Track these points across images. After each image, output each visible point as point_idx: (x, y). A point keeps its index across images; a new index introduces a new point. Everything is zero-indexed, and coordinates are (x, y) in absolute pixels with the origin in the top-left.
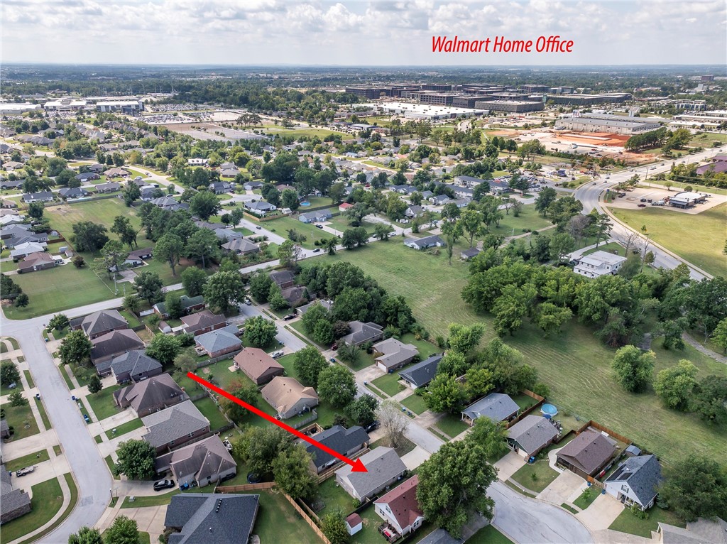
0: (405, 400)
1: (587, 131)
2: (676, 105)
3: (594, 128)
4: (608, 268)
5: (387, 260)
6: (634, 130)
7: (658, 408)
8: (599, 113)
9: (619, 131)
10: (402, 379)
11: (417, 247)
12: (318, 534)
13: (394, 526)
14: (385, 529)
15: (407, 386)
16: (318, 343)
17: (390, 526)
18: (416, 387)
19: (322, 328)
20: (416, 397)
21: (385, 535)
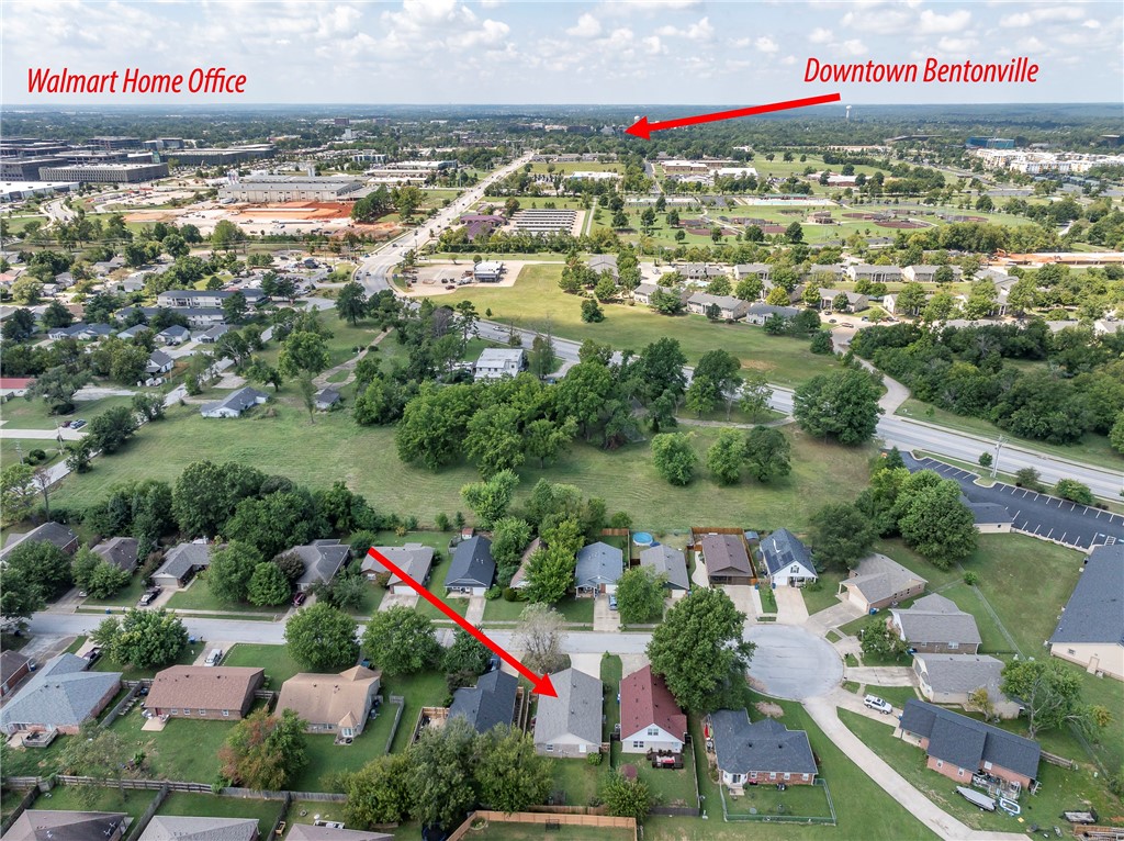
0: (485, 614)
1: (272, 201)
2: (353, 157)
3: (283, 196)
4: (513, 366)
5: (204, 448)
6: (339, 194)
7: (717, 490)
8: (262, 174)
9: (320, 198)
10: (449, 591)
11: (233, 413)
12: (601, 825)
13: (665, 749)
14: (659, 759)
15: (467, 596)
16: (268, 607)
17: (661, 753)
18: (484, 590)
19: (269, 578)
20: (492, 603)
21: (667, 766)
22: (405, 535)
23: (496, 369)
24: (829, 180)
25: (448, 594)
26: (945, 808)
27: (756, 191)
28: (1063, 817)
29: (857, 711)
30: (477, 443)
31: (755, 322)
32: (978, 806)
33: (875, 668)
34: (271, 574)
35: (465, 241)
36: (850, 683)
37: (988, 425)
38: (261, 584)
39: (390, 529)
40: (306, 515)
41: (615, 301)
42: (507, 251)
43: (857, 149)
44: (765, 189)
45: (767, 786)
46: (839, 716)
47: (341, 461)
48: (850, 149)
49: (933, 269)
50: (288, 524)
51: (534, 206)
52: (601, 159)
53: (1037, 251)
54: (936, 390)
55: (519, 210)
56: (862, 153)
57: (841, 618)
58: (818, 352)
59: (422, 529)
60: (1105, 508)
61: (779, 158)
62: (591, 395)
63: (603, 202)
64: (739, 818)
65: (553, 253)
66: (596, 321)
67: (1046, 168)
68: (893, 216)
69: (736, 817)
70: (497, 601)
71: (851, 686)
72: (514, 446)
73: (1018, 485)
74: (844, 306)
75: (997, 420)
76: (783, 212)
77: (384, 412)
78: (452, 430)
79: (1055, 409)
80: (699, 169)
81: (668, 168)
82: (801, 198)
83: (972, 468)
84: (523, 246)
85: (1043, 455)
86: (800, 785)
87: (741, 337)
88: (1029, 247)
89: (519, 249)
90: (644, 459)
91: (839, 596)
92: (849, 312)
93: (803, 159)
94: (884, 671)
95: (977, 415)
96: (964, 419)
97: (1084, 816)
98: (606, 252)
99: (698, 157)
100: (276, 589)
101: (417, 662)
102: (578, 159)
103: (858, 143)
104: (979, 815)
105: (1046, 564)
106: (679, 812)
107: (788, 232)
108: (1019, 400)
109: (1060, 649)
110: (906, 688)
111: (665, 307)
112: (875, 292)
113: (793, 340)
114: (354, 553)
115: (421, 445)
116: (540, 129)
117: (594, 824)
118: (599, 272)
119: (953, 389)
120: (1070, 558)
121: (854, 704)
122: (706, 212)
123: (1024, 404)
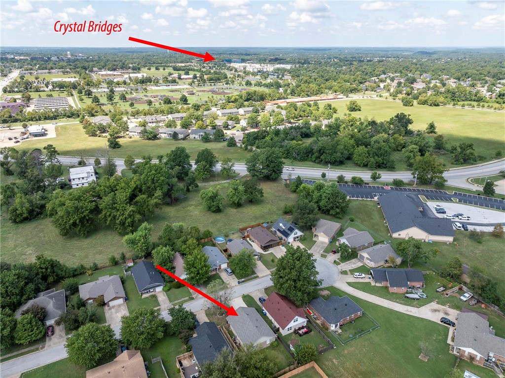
0: (169, 299)
4: (92, 175)
10: (142, 294)
12: (300, 372)
13: (301, 326)
14: (301, 332)
15: (153, 293)
16: (32, 343)
17: (300, 329)
18: (162, 287)
19: (30, 323)
20: (169, 292)
21: (306, 333)
22: (92, 274)
23: (83, 178)
24: (182, 77)
25: (141, 296)
26: (406, 305)
27: (152, 83)
28: (437, 291)
29: (354, 281)
30: (110, 215)
31: (194, 138)
32: (414, 299)
33: (347, 262)
34: (31, 321)
35: (10, 117)
36: (343, 271)
37: (312, 163)
38: (25, 330)
39: (81, 274)
40: (29, 280)
41: (121, 137)
42: (40, 120)
43: (183, 65)
44: (157, 82)
45: (347, 324)
46: (349, 285)
47: (16, 246)
48: (180, 65)
49: (251, 109)
50: (20, 289)
51: (40, 96)
52: (64, 73)
53: (277, 99)
54: (289, 153)
55: (31, 99)
56: (185, 66)
57: (321, 248)
58: (231, 146)
59: (101, 268)
60: (368, 184)
61: (153, 69)
62: (162, 178)
63: (80, 92)
64: (348, 342)
65: (68, 119)
66: (118, 148)
67: (259, 69)
68: (217, 90)
69: (347, 341)
70: (171, 291)
71: (344, 273)
72: (133, 211)
73: (338, 182)
74: (227, 127)
75: (315, 161)
76: (171, 91)
77: (31, 212)
78: (91, 211)
79: (335, 152)
80: (118, 75)
81: (102, 75)
82: (175, 85)
83: (319, 180)
84: (49, 116)
85: (337, 170)
86: (357, 318)
87: (193, 145)
88: (274, 98)
89: (46, 118)
90: (192, 205)
91: (314, 239)
92: (229, 129)
93: (164, 69)
94: (350, 263)
95: (306, 160)
96: (302, 163)
97: (442, 289)
98: (97, 115)
99: (114, 70)
100: (37, 329)
101: (160, 335)
102: (49, 73)
103: (182, 62)
104: (416, 302)
105: (368, 208)
106: (325, 351)
107: (181, 99)
108: (321, 151)
109: (395, 235)
110: (362, 266)
111: (150, 136)
112: (235, 120)
113: (216, 143)
114: (68, 293)
115: (74, 224)
116: (12, 58)
117: (296, 373)
118: (105, 124)
119: (297, 151)
120: (372, 204)
121: (351, 279)
122: (135, 94)
123: (324, 152)
